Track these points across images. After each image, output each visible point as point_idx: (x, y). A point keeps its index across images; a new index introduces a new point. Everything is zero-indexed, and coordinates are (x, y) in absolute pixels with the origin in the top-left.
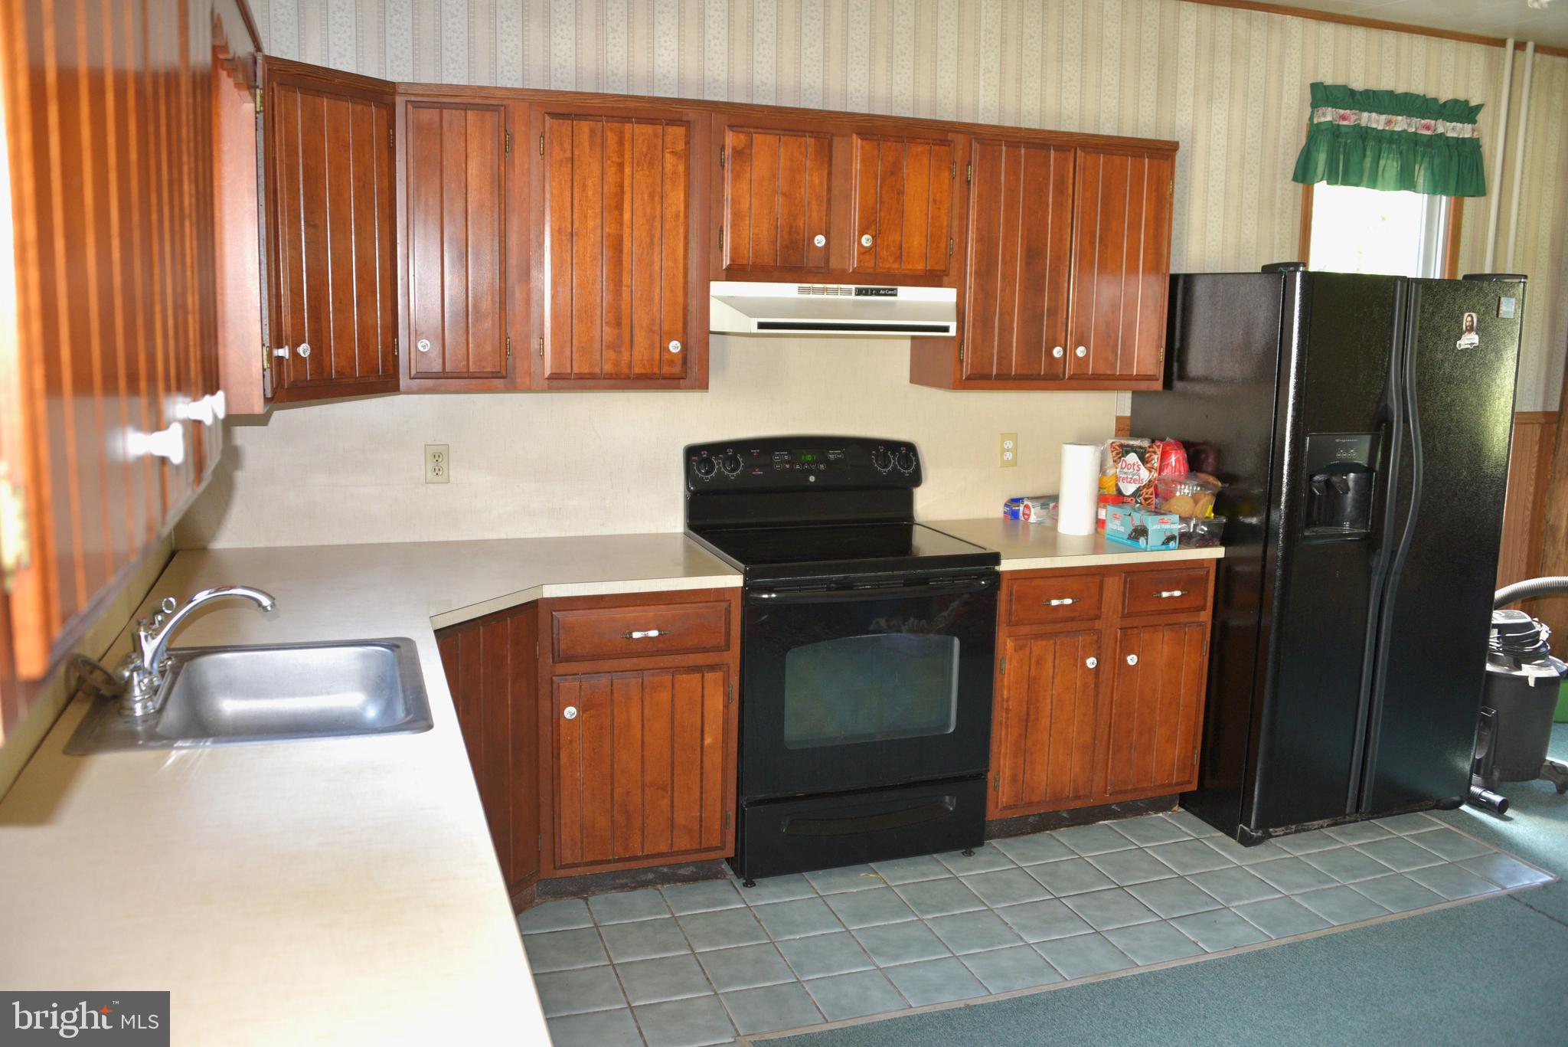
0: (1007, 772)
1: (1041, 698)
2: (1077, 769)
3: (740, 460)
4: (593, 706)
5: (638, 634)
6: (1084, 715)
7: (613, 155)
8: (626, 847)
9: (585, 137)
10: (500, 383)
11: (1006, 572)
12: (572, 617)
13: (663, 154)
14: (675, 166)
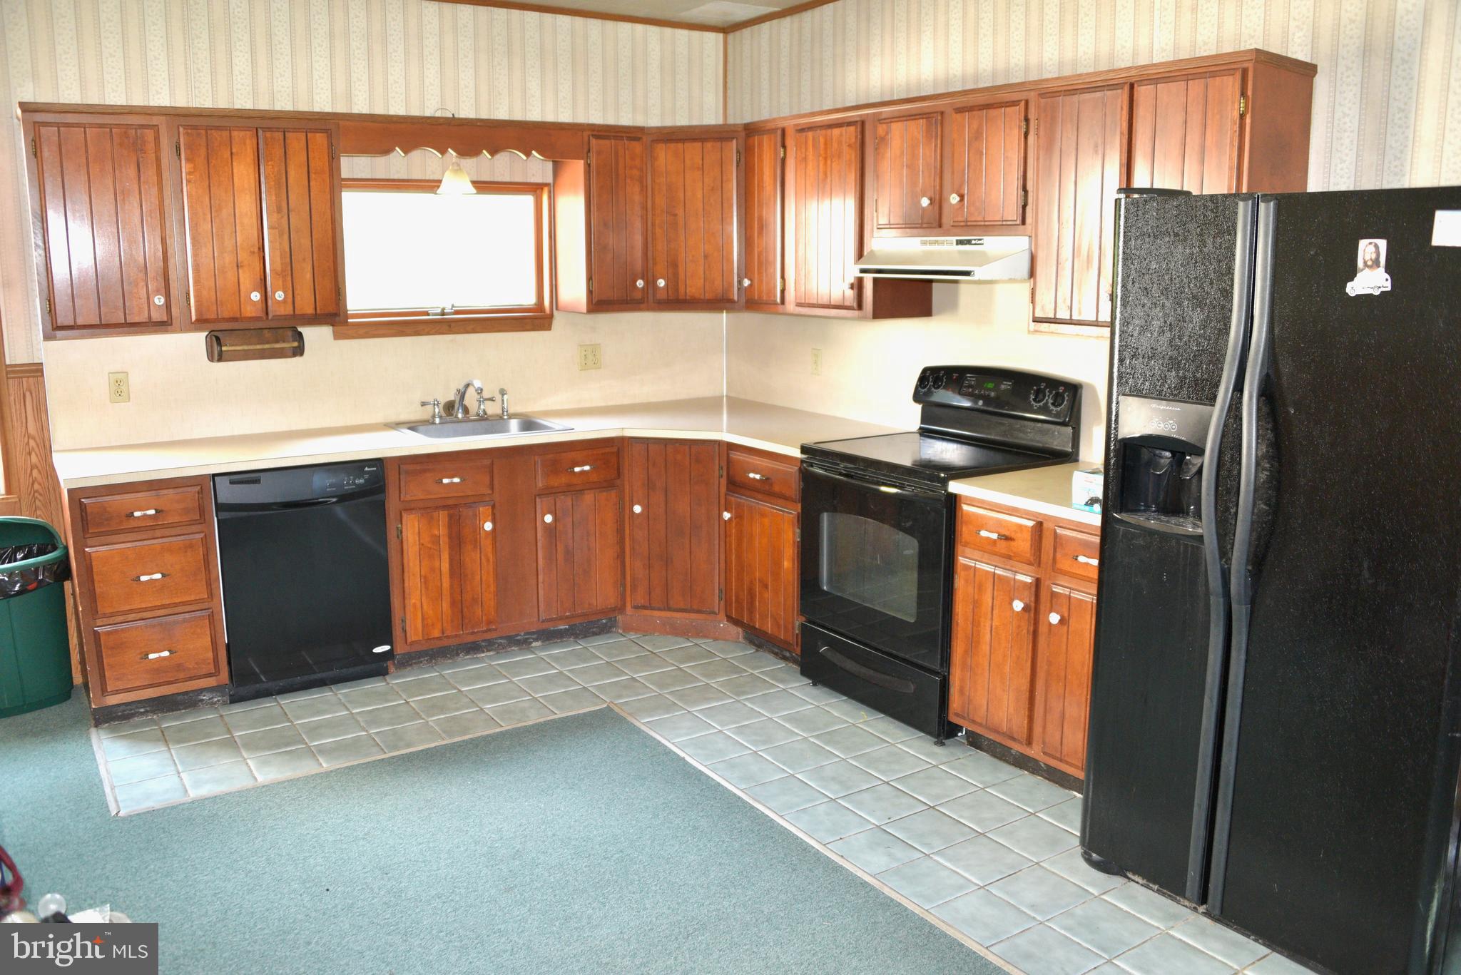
1: (982, 624)
2: (1011, 710)
3: (945, 380)
4: (738, 516)
5: (752, 475)
6: (1018, 658)
7: (822, 152)
8: (751, 619)
9: (810, 143)
10: (780, 307)
11: (960, 496)
12: (736, 456)
13: (845, 148)
14: (851, 155)
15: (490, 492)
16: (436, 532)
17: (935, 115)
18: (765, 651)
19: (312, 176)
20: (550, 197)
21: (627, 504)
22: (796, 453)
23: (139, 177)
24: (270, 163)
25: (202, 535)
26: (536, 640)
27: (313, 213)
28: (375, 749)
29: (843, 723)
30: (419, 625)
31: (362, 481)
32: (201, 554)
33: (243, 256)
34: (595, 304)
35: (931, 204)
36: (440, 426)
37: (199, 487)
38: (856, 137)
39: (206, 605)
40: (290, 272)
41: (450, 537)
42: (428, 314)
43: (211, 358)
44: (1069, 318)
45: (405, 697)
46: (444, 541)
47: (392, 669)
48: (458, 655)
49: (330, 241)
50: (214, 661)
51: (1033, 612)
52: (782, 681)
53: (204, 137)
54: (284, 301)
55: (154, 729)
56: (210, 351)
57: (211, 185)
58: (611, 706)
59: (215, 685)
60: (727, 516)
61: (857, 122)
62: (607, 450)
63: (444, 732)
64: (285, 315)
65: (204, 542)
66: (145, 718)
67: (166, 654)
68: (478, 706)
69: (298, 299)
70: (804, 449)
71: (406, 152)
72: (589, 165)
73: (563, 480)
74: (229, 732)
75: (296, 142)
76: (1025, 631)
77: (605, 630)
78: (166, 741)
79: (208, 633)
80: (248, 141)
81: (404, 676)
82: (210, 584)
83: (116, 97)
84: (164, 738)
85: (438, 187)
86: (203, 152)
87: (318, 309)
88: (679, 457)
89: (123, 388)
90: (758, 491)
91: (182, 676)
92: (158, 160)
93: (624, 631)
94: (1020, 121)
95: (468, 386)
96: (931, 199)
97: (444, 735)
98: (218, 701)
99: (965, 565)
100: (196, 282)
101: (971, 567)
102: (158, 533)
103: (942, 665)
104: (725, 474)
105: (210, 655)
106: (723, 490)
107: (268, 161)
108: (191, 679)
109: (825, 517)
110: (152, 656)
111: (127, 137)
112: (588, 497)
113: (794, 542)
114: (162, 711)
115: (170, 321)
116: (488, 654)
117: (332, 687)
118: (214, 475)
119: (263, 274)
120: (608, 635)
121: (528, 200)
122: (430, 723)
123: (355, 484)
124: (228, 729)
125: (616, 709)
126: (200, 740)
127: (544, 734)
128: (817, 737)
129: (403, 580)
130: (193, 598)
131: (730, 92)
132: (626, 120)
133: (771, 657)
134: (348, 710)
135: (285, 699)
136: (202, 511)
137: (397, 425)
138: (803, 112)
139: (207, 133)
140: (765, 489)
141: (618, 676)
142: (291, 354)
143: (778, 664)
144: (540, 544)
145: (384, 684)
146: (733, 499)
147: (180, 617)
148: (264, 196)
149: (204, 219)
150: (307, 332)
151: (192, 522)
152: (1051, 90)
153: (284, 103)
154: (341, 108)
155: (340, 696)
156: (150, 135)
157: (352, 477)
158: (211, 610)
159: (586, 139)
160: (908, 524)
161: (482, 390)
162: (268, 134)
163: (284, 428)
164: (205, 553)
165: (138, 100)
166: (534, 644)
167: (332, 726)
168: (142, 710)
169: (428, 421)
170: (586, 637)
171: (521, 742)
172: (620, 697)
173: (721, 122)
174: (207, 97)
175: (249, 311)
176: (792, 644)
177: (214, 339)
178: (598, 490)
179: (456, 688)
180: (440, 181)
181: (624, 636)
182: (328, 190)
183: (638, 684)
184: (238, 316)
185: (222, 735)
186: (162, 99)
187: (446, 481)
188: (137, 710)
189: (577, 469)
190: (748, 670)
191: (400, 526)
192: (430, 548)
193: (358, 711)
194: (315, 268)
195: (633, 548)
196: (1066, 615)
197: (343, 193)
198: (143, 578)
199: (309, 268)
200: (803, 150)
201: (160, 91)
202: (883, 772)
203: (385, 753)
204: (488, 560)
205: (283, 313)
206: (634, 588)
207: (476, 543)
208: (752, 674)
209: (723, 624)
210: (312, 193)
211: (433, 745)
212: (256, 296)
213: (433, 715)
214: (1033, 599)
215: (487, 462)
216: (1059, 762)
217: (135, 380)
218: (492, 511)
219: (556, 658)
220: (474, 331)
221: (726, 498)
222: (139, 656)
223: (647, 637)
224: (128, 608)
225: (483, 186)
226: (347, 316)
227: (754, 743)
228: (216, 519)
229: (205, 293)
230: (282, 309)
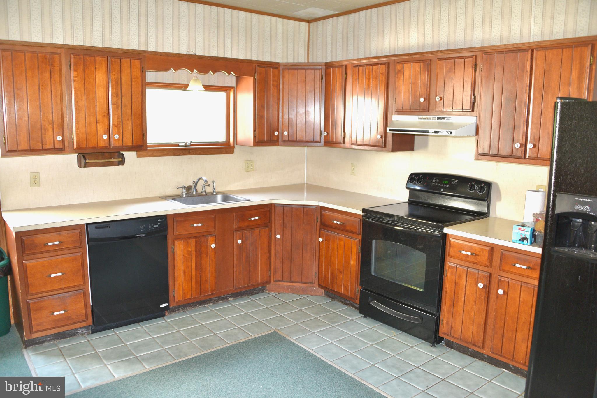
0: (445, 320)
1: (460, 293)
2: (475, 332)
3: (422, 179)
4: (327, 240)
5: (335, 222)
6: (479, 309)
7: (367, 76)
8: (332, 286)
9: (361, 72)
10: (342, 145)
11: (448, 234)
12: (325, 212)
13: (379, 75)
14: (382, 78)
15: (214, 230)
16: (190, 249)
17: (428, 61)
18: (336, 301)
19: (133, 80)
20: (234, 93)
21: (273, 234)
22: (360, 213)
23: (51, 78)
24: (113, 73)
25: (81, 253)
26: (231, 297)
27: (133, 98)
28: (170, 358)
29: (386, 337)
30: (181, 292)
31: (157, 226)
32: (80, 262)
33: (99, 117)
34: (257, 143)
35: (425, 101)
36: (185, 198)
37: (80, 230)
38: (385, 70)
39: (82, 288)
40: (121, 125)
41: (196, 252)
42: (179, 146)
43: (80, 165)
44: (497, 154)
45: (176, 328)
46: (193, 253)
47: (167, 314)
48: (196, 305)
49: (140, 111)
50: (85, 314)
51: (488, 288)
52: (350, 316)
53: (83, 60)
54: (118, 139)
55: (56, 349)
56: (79, 162)
57: (85, 83)
58: (276, 331)
59: (86, 325)
60: (321, 240)
61: (386, 63)
62: (265, 210)
63: (202, 347)
64: (119, 146)
65: (82, 257)
66: (50, 343)
67: (63, 312)
68: (213, 333)
69: (125, 138)
70: (364, 211)
71: (175, 70)
72: (256, 79)
73: (246, 224)
74: (95, 350)
75: (126, 63)
76: (484, 297)
77: (260, 291)
78: (63, 355)
79: (83, 301)
80: (103, 63)
81: (173, 317)
82: (84, 277)
83: (37, 38)
84: (62, 354)
85: (187, 87)
86: (82, 67)
87: (134, 143)
88: (298, 213)
89: (37, 180)
90: (337, 229)
91: (70, 322)
92: (60, 70)
93: (269, 292)
94: (473, 64)
95: (199, 179)
96: (424, 98)
97: (201, 349)
98: (86, 332)
99: (450, 266)
100: (77, 129)
101: (454, 267)
102: (59, 253)
103: (437, 311)
104: (319, 220)
105: (84, 311)
106: (318, 228)
107: (112, 72)
108: (74, 323)
109: (374, 241)
110: (56, 313)
111: (46, 59)
112: (257, 231)
113: (357, 253)
114: (58, 339)
115: (64, 148)
116: (210, 304)
117: (140, 323)
118: (87, 224)
119: (108, 126)
120: (262, 294)
121: (223, 95)
122: (193, 342)
123: (154, 228)
124: (94, 348)
125: (279, 333)
126: (80, 355)
127: (249, 347)
128: (376, 344)
129: (174, 272)
130: (76, 284)
131: (311, 49)
132: (267, 59)
133: (339, 303)
134: (151, 336)
135: (119, 330)
136: (81, 242)
137: (166, 198)
138: (349, 59)
139: (84, 58)
140: (342, 228)
141: (273, 315)
142: (117, 164)
143: (346, 307)
144: (235, 253)
145: (164, 321)
146: (324, 232)
147: (69, 294)
148: (110, 89)
149: (82, 99)
150: (126, 154)
151: (76, 247)
152: (489, 51)
153: (117, 45)
154: (143, 48)
155: (145, 328)
156: (57, 57)
157: (152, 224)
158: (84, 290)
159: (254, 67)
160: (421, 247)
161: (207, 181)
162: (113, 60)
163: (113, 199)
164: (82, 262)
165: (48, 41)
166: (230, 299)
167: (146, 345)
168: (49, 339)
169: (180, 195)
170: (252, 295)
171: (240, 351)
172: (278, 326)
173: (306, 61)
174: (81, 41)
175: (102, 144)
176: (354, 299)
177: (82, 157)
178: (261, 228)
179: (200, 323)
180: (188, 85)
181: (270, 294)
182: (140, 87)
183: (284, 319)
184: (97, 146)
185: (91, 352)
186: (59, 41)
187: (195, 225)
188: (46, 339)
189: (253, 219)
190: (332, 310)
191: (173, 247)
192: (187, 257)
193: (156, 336)
194: (133, 123)
195: (275, 255)
196: (506, 290)
197: (146, 89)
198: (52, 275)
199: (130, 123)
200: (357, 75)
201: (58, 37)
202: (414, 362)
203: (175, 360)
204: (212, 262)
205: (118, 145)
206: (275, 272)
207: (207, 253)
208: (334, 312)
209: (316, 288)
210: (132, 88)
211: (198, 355)
212: (105, 137)
213: (194, 338)
214: (488, 282)
215: (213, 216)
216: (500, 357)
217: (42, 177)
218: (215, 239)
219: (242, 306)
220: (200, 154)
221: (320, 232)
222: (49, 314)
223: (280, 294)
224: (44, 290)
225: (208, 88)
226: (147, 146)
227: (350, 348)
228: (87, 245)
229: (81, 135)
230: (117, 143)
